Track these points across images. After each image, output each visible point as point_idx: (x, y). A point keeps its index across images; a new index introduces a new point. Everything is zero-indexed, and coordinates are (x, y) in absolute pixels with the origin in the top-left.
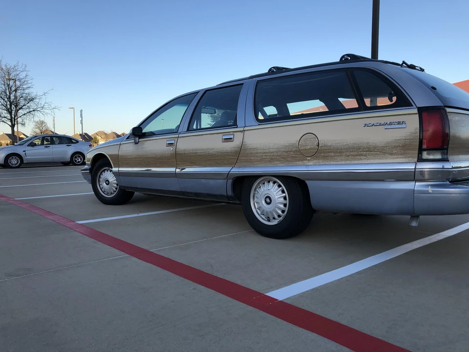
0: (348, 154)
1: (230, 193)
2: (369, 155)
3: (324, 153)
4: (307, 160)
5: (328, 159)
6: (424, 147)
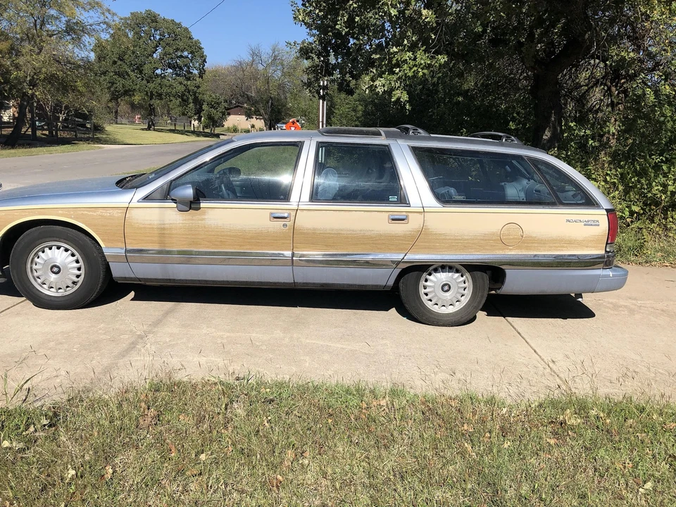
0: (551, 245)
1: (392, 283)
6: (609, 242)
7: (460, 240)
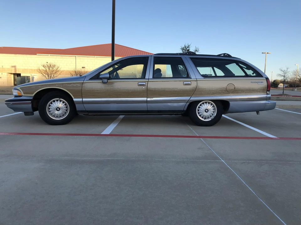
0: (246, 92)
1: (186, 109)
4: (230, 94)
5: (238, 93)
6: (268, 90)
7: (211, 91)
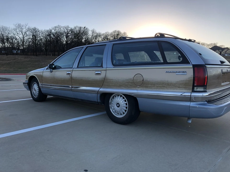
0: (158, 86)
1: (99, 101)
2: (168, 87)
3: (146, 84)
4: (137, 87)
5: (148, 88)
6: (195, 85)
